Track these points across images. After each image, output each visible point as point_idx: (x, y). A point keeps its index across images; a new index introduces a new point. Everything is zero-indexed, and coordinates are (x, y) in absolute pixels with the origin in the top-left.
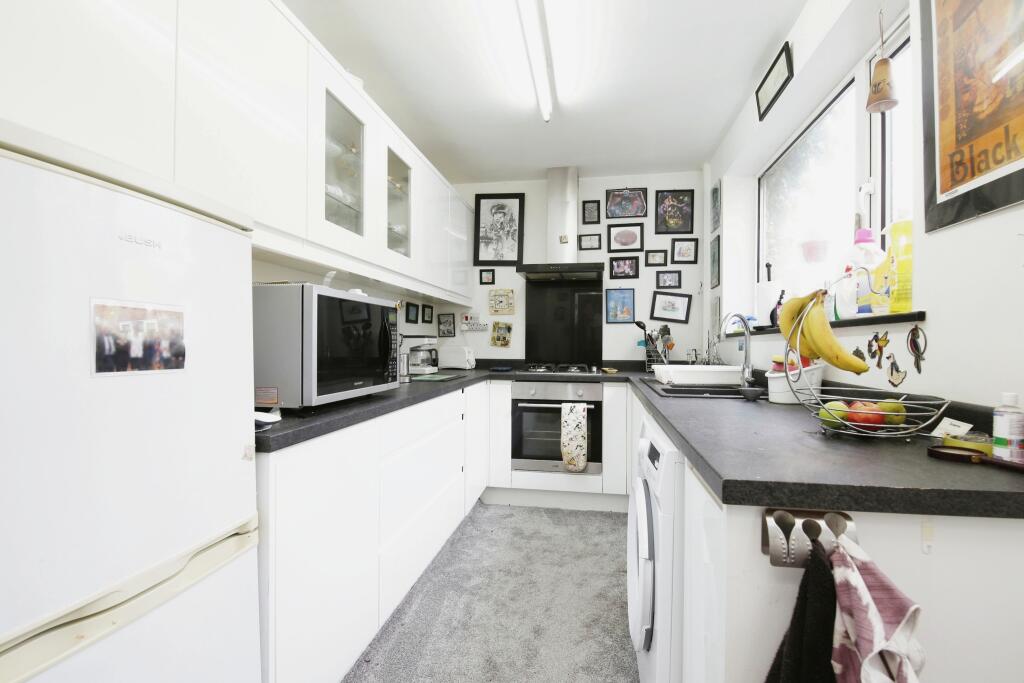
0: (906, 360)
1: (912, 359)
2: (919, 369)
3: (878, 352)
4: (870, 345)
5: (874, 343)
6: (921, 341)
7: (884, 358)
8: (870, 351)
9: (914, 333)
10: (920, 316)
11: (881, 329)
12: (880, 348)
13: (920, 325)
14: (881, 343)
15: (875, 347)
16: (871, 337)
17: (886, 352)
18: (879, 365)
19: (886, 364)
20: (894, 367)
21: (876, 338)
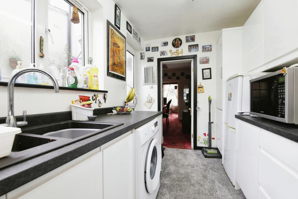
0: (102, 101)
1: (104, 100)
2: (105, 102)
3: (95, 99)
4: (93, 97)
5: (94, 96)
6: (106, 96)
7: (97, 101)
8: (93, 99)
9: (105, 95)
10: (107, 92)
11: (96, 93)
12: (96, 98)
13: (106, 93)
14: (96, 97)
15: (94, 98)
16: (93, 95)
17: (98, 99)
18: (96, 102)
19: (98, 102)
20: (100, 102)
21: (95, 95)
